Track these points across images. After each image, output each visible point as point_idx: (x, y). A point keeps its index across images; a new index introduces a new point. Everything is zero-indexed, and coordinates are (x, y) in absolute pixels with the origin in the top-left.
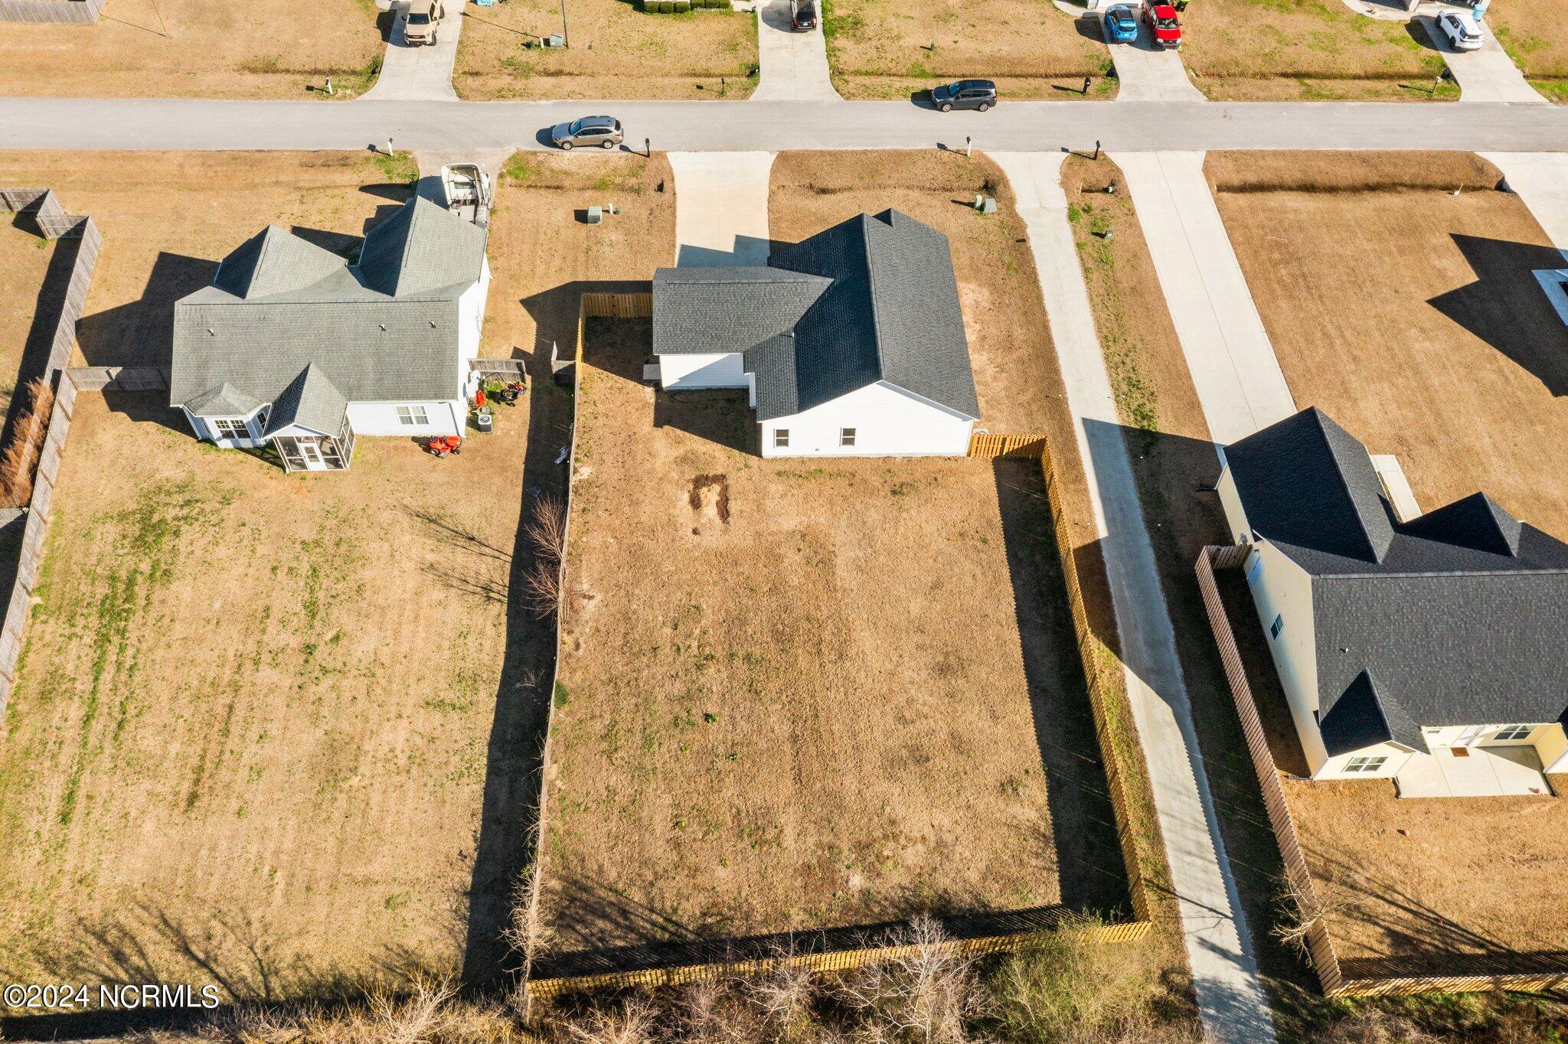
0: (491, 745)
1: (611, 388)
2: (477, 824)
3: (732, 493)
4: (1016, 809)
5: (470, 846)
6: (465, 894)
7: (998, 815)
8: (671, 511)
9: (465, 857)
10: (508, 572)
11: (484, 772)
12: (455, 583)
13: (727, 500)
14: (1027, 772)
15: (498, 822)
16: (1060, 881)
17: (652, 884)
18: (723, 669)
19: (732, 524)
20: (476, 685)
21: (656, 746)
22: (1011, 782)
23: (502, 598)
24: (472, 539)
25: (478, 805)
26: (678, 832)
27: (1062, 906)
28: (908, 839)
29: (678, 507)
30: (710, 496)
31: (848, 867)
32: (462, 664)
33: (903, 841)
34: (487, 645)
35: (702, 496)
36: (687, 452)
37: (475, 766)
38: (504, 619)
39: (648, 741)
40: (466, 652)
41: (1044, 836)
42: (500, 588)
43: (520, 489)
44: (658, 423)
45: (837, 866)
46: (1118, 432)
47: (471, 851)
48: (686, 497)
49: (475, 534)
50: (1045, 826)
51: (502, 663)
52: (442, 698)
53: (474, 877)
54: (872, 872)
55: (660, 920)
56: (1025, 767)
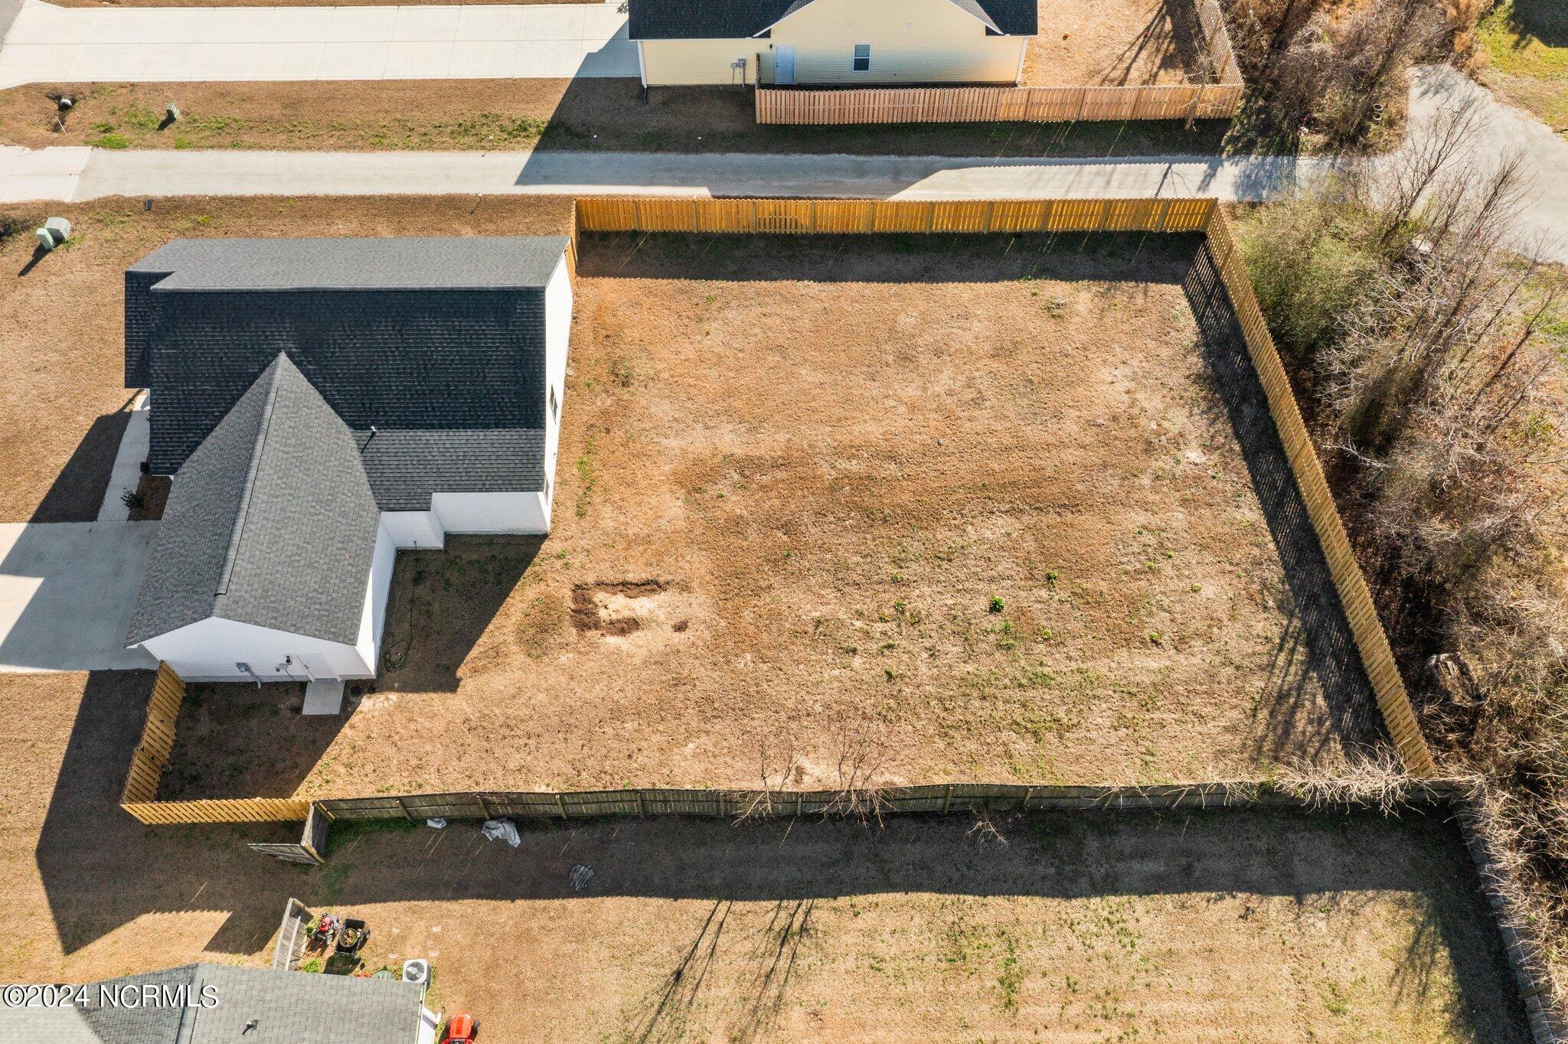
0: (1068, 896)
1: (349, 766)
2: (1197, 898)
3: (610, 576)
4: (1081, 308)
5: (1232, 905)
6: (1300, 902)
7: (1090, 324)
8: (637, 661)
9: (1248, 909)
10: (749, 905)
11: (1113, 900)
12: (773, 991)
13: (624, 584)
14: (1034, 294)
15: (1188, 870)
16: (1157, 283)
17: (1238, 668)
18: (917, 592)
19: (670, 578)
20: (968, 931)
21: (1046, 670)
22: (1049, 309)
23: (803, 907)
24: (678, 975)
25: (1169, 901)
26: (1165, 640)
27: (1183, 285)
28: (1132, 404)
29: (633, 650)
30: (614, 606)
31: (1178, 462)
32: (931, 960)
33: (1136, 411)
34: (892, 921)
35: (614, 617)
36: (520, 641)
37: (1105, 914)
38: (843, 901)
39: (1041, 681)
40: (910, 955)
41: (1109, 289)
42: (783, 914)
43: (572, 903)
44: (451, 685)
45: (1178, 473)
46: (544, 156)
47: (1238, 902)
48: (612, 641)
49: (668, 970)
50: (1097, 287)
51: (925, 896)
52: (997, 984)
53: (1273, 894)
54: (1179, 441)
55: (1282, 656)
56: (1029, 295)
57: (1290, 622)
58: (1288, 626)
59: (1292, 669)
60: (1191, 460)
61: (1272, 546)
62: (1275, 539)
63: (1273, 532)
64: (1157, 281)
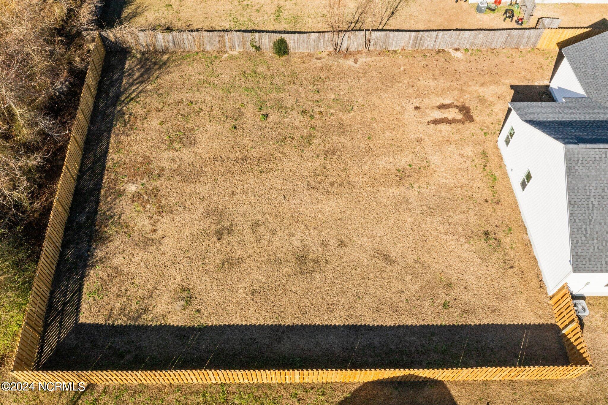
0: (254, 30)
2: (206, 28)
3: (457, 125)
4: (166, 297)
7: (164, 284)
8: (433, 95)
10: (371, 28)
11: (237, 29)
12: (360, 10)
13: (450, 123)
14: (198, 311)
16: (98, 324)
17: (156, 93)
18: (303, 124)
19: (428, 126)
20: (291, 23)
22: (190, 297)
23: (351, 28)
24: (393, 13)
25: (217, 28)
26: (186, 103)
27: (77, 322)
28: (157, 221)
29: (438, 99)
30: (452, 114)
31: (143, 184)
32: (306, 17)
35: (450, 110)
36: (491, 102)
39: (249, 89)
41: (139, 317)
42: (358, 27)
44: (515, 87)
45: (145, 178)
48: (447, 101)
49: (396, 14)
50: (147, 319)
52: (284, 12)
54: (137, 197)
55: (133, 96)
56: (203, 311)
57: (122, 109)
58: (123, 107)
59: (131, 91)
60: (135, 185)
61: (112, 141)
62: (108, 143)
63: (107, 148)
64: (97, 326)
